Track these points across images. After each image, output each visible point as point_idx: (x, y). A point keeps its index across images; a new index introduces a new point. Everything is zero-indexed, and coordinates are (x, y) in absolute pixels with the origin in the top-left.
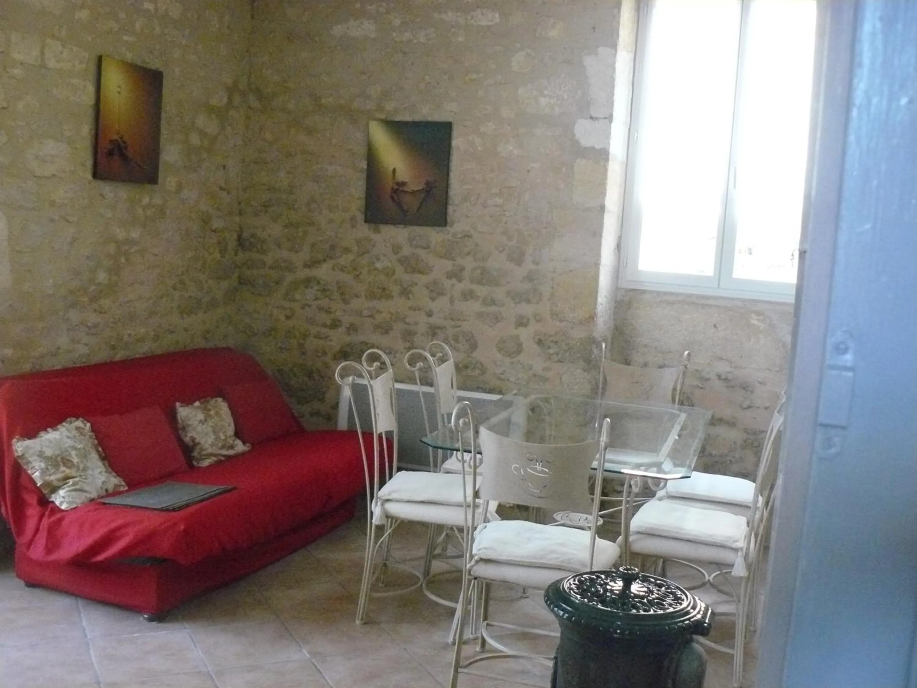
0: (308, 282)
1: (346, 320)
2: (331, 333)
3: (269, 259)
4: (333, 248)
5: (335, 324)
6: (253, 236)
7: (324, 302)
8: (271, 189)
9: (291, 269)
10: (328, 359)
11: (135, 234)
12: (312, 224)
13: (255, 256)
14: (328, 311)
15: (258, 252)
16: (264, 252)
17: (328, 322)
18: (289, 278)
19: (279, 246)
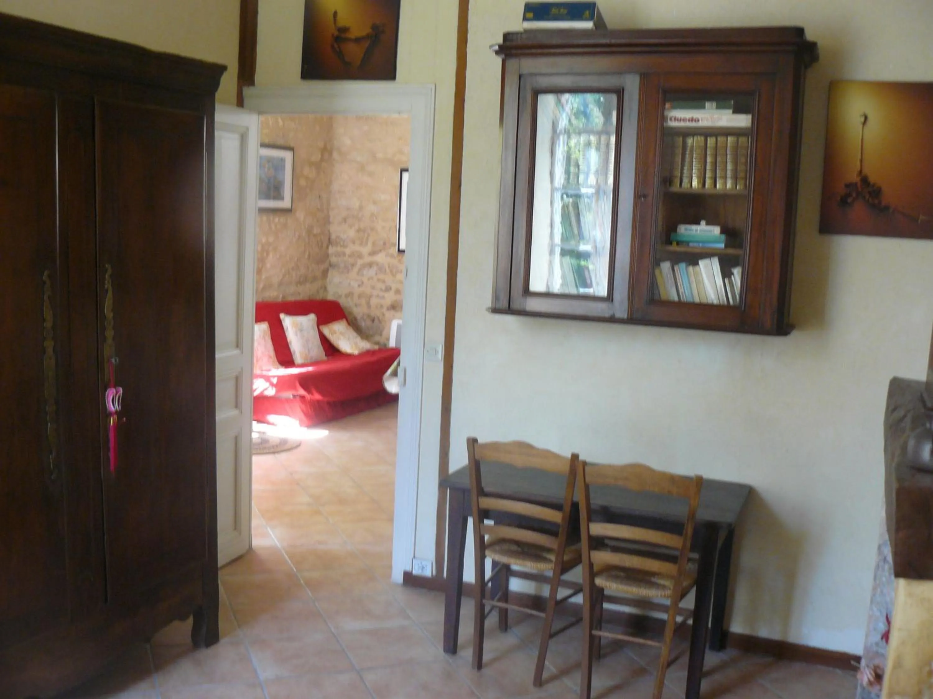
0: (370, 265)
1: (394, 286)
2: (386, 295)
3: (348, 251)
4: (385, 244)
5: (388, 289)
6: (338, 237)
7: (382, 276)
8: (348, 209)
9: (360, 256)
10: (384, 310)
11: (271, 239)
12: (372, 229)
13: (339, 249)
14: (384, 282)
15: (341, 246)
16: (345, 246)
17: (384, 288)
18: (360, 262)
19: (354, 243)
